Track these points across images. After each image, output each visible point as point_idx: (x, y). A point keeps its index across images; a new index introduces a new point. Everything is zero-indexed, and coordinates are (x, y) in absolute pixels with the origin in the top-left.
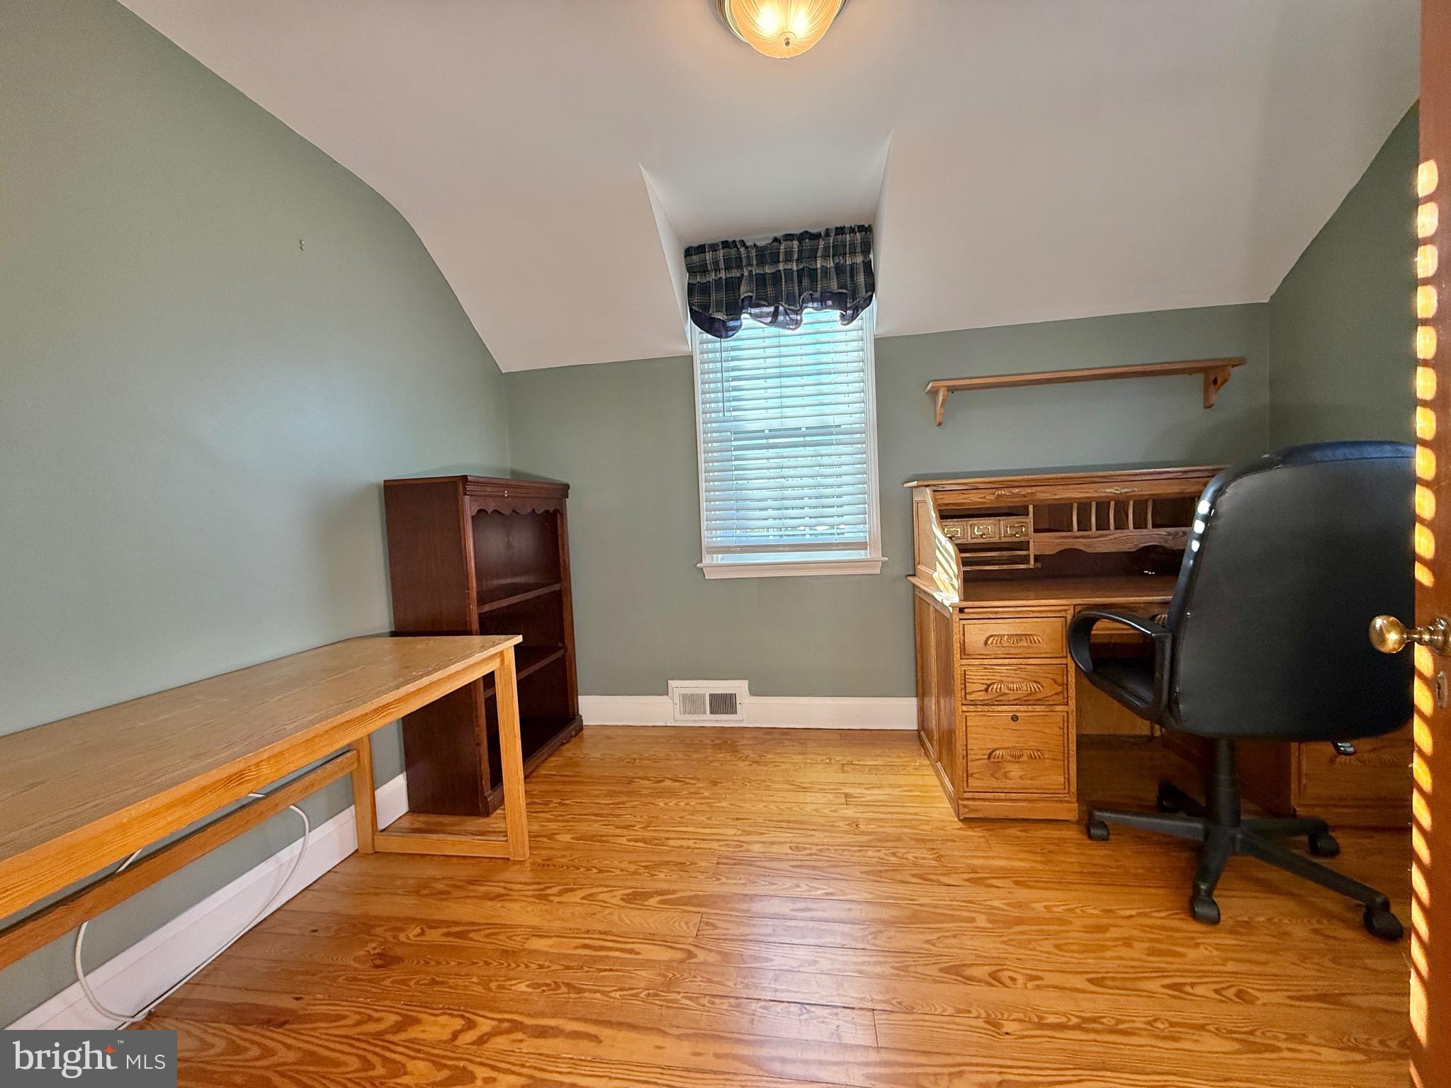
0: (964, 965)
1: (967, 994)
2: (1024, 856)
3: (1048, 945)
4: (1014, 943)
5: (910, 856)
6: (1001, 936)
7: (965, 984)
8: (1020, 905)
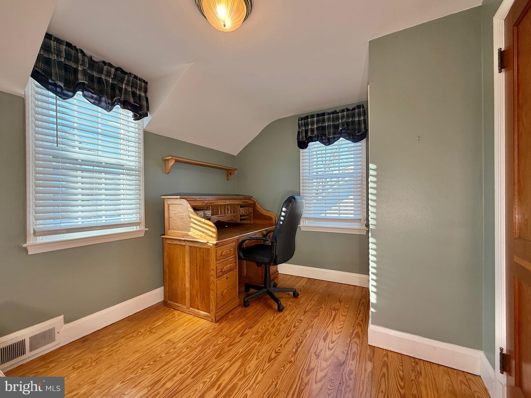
0: (270, 356)
1: (279, 362)
2: (241, 321)
3: (273, 337)
4: (269, 342)
5: (219, 342)
6: (265, 343)
7: (276, 360)
8: (257, 333)
